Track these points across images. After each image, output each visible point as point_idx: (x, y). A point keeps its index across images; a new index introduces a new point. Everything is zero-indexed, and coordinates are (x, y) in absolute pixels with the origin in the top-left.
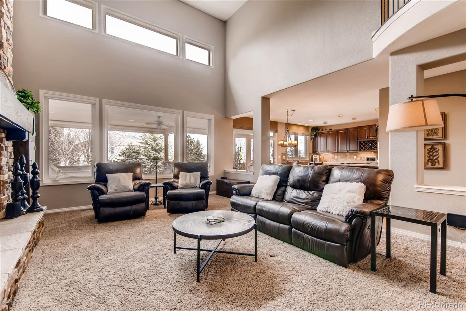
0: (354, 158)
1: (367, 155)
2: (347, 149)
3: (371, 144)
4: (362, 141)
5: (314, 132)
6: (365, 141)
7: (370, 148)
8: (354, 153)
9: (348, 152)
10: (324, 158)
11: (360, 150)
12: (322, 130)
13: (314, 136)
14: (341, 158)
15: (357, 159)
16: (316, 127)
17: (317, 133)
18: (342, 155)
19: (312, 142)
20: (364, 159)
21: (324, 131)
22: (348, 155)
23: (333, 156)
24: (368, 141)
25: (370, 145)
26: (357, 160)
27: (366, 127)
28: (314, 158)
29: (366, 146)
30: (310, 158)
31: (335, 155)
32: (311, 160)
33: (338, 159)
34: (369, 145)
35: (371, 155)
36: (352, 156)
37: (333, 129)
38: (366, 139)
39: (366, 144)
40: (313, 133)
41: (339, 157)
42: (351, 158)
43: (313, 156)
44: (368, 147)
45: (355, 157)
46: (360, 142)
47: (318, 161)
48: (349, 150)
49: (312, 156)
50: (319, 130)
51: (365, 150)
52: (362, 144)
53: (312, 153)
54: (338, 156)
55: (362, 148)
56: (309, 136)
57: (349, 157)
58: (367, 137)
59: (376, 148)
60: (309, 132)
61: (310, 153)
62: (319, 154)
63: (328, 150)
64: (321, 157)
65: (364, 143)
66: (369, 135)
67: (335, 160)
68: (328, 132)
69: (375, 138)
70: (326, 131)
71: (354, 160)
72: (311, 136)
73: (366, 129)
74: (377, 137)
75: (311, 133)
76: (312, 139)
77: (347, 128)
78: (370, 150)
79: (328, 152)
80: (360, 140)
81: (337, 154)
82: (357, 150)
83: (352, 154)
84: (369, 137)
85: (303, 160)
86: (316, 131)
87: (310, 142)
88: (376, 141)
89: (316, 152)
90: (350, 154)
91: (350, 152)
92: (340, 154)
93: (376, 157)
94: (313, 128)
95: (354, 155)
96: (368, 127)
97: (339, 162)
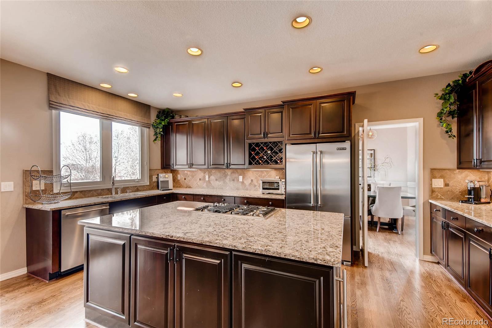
0: (240, 181)
2: (226, 162)
3: (272, 149)
4: (254, 144)
5: (163, 120)
6: (258, 143)
7: (268, 158)
8: (239, 171)
9: (227, 167)
10: (185, 179)
11: (250, 163)
12: (180, 118)
13: (161, 130)
14: (216, 180)
15: (245, 182)
16: (168, 109)
17: (168, 123)
18: (219, 175)
19: (159, 142)
20: (256, 184)
21: (184, 118)
22: (229, 173)
23: (203, 174)
24: (266, 143)
25: (269, 152)
26: (245, 184)
27: (260, 110)
28: (160, 179)
29: (261, 155)
30: (154, 179)
31: (205, 173)
32: (155, 184)
33: (212, 182)
34: (266, 152)
35: (272, 175)
36: (236, 175)
37: (201, 114)
38: (261, 138)
39: (262, 150)
40: (161, 123)
41: (212, 177)
42: (233, 180)
43: (161, 175)
44: (265, 157)
45: (241, 178)
46: (250, 145)
47: (169, 188)
48: (230, 163)
49: (158, 175)
50: (173, 117)
51: (260, 163)
52: (254, 150)
53: (160, 168)
54: (211, 175)
55: (254, 159)
56: (149, 128)
57: (230, 179)
58: (263, 133)
59: (281, 160)
60: (150, 119)
61: (151, 169)
62: (176, 170)
63: (191, 163)
64: (179, 177)
65: (257, 148)
66: (267, 131)
67: (205, 184)
68: (190, 122)
69: (278, 136)
70: (187, 119)
71: (240, 184)
72: (155, 129)
73: (261, 114)
74: (282, 133)
75: (155, 122)
76: (159, 136)
77: (226, 114)
78: (268, 163)
79: (190, 167)
80: (250, 141)
81: (209, 172)
82: (245, 164)
83: (235, 171)
84: (267, 135)
85: (131, 187)
86: (166, 118)
87: (155, 143)
88: (281, 142)
89: (168, 166)
90: (231, 171)
91: (232, 167)
92: (214, 171)
93: (281, 180)
94: (161, 112)
95: (239, 174)
96: (265, 110)
97: (213, 188)
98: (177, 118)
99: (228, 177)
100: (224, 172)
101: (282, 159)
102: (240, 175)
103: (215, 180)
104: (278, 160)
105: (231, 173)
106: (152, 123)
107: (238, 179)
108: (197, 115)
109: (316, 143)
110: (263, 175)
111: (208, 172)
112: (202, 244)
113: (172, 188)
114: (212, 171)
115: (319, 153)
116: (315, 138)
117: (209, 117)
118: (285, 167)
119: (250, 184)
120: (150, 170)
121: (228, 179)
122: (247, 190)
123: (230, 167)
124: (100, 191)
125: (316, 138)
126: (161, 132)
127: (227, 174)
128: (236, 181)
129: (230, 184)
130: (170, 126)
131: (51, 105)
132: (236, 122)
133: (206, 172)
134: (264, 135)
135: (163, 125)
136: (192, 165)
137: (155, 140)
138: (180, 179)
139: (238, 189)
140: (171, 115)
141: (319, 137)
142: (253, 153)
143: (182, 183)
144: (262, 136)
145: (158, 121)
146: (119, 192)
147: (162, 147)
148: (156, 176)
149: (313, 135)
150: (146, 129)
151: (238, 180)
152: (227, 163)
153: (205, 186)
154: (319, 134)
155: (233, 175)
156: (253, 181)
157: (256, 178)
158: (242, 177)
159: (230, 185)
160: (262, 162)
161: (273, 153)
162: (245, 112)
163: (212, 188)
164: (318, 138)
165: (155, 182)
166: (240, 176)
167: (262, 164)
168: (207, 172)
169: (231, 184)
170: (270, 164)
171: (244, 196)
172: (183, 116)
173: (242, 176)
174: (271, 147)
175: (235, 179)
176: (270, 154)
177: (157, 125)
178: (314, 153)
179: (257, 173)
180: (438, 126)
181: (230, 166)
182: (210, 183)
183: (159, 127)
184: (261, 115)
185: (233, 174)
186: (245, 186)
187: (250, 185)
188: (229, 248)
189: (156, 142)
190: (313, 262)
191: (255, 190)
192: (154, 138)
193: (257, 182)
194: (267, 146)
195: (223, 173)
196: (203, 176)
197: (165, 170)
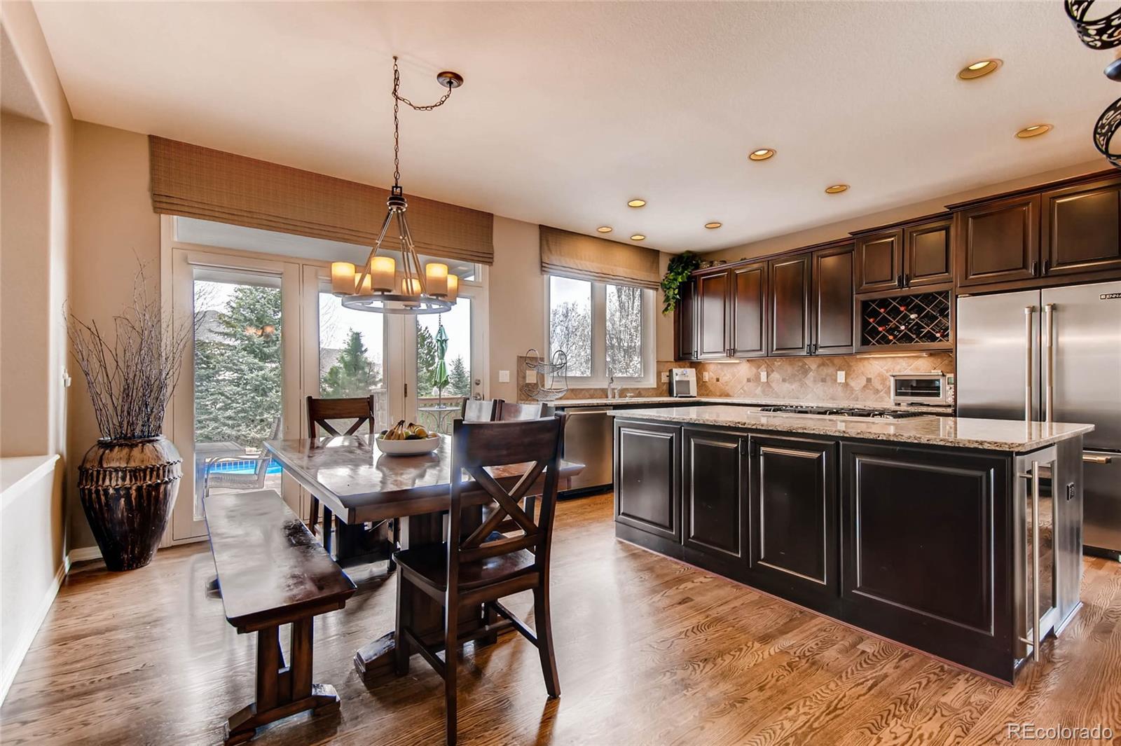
0: (839, 381)
1: (898, 367)
2: (807, 342)
3: (918, 310)
4: (873, 301)
5: (679, 274)
6: (886, 300)
7: (910, 330)
8: (837, 361)
9: (810, 354)
10: (718, 380)
11: (865, 342)
12: (711, 266)
13: (676, 291)
14: (784, 380)
15: (852, 384)
16: (689, 252)
17: (689, 278)
18: (789, 370)
19: (671, 313)
20: (880, 387)
21: (718, 266)
22: (814, 367)
23: (754, 370)
24: (904, 300)
25: (913, 316)
26: (852, 390)
27: (891, 231)
28: (676, 378)
29: (894, 323)
30: (665, 379)
31: (759, 367)
32: (665, 387)
33: (773, 385)
34: (906, 316)
35: (916, 365)
36: (830, 370)
37: (751, 254)
38: (893, 288)
39: (895, 312)
40: (676, 280)
41: (776, 376)
42: (823, 380)
43: (675, 371)
44: (903, 328)
45: (841, 376)
46: (865, 305)
47: (691, 394)
48: (816, 346)
49: (671, 371)
50: (697, 267)
51: (889, 342)
52: (875, 314)
53: (673, 360)
54: (773, 371)
55: (874, 332)
56: (657, 289)
57: (814, 377)
58: (897, 277)
59: (944, 332)
60: (659, 273)
61: (660, 360)
62: (701, 362)
63: (732, 348)
64: (707, 376)
65: (882, 310)
66: (907, 271)
67: (759, 388)
68: (730, 271)
69: (938, 280)
70: (724, 266)
71: (840, 389)
72: (665, 291)
73: (892, 239)
74: (947, 274)
75: (666, 277)
76: (672, 302)
77: (809, 247)
78: (911, 340)
79: (730, 356)
80: (863, 297)
81: (768, 365)
82: (852, 345)
83: (827, 362)
84: (908, 280)
85: (631, 389)
86: (684, 269)
87: (665, 315)
88: (945, 294)
89: (687, 356)
90: (818, 360)
91: (820, 351)
92: (779, 363)
93: (943, 375)
94: (676, 260)
95: (837, 368)
96: (903, 229)
97: (778, 396)
98: (705, 268)
99: (811, 373)
100: (800, 364)
101: (948, 329)
102: (840, 369)
103: (781, 380)
104: (937, 333)
105: (819, 367)
106: (661, 281)
107: (834, 377)
108: (743, 257)
109: (1040, 288)
111: (766, 365)
112: (791, 432)
113: (696, 395)
114: (774, 364)
115: (1047, 309)
116: (1038, 276)
117: (770, 258)
118: (953, 347)
119: (864, 387)
120: (657, 362)
121: (812, 379)
122: (857, 400)
123: (817, 353)
124: (592, 391)
125: (1042, 275)
126: (676, 295)
127: (809, 367)
128: (829, 383)
129: (817, 389)
130: (693, 283)
131: (543, 269)
132: (830, 262)
133: (761, 367)
134: (900, 281)
135: (680, 283)
136: (735, 351)
137: (666, 309)
138: (707, 380)
139: (834, 399)
140: (694, 262)
141: (1049, 274)
142: (871, 320)
143: (711, 388)
144: (896, 283)
145: (671, 276)
146: (617, 395)
147: (677, 321)
148: (668, 374)
149: (1032, 271)
150: (651, 291)
151: (836, 380)
152: (809, 346)
153: (761, 394)
154: (1049, 265)
155: (822, 370)
156: (873, 381)
157: (880, 373)
158: (843, 373)
159: (815, 390)
160: (894, 338)
161: (923, 317)
162: (854, 239)
163: (776, 398)
164: (1047, 276)
165: (665, 383)
166: (839, 372)
167: (894, 343)
168: (763, 366)
169: (819, 389)
170: (915, 343)
172: (716, 262)
173: (843, 370)
174: (917, 306)
175: (828, 378)
176: (917, 320)
177: (670, 283)
178: (1033, 310)
179: (882, 363)
181: (816, 349)
182: (771, 387)
183: (673, 286)
184: (893, 241)
185: (822, 367)
187: (865, 390)
188: (835, 434)
189: (666, 313)
190: (977, 446)
191: (876, 401)
192: (664, 307)
193: (881, 384)
194: (907, 305)
195: (799, 366)
196: (754, 373)
197: (681, 363)
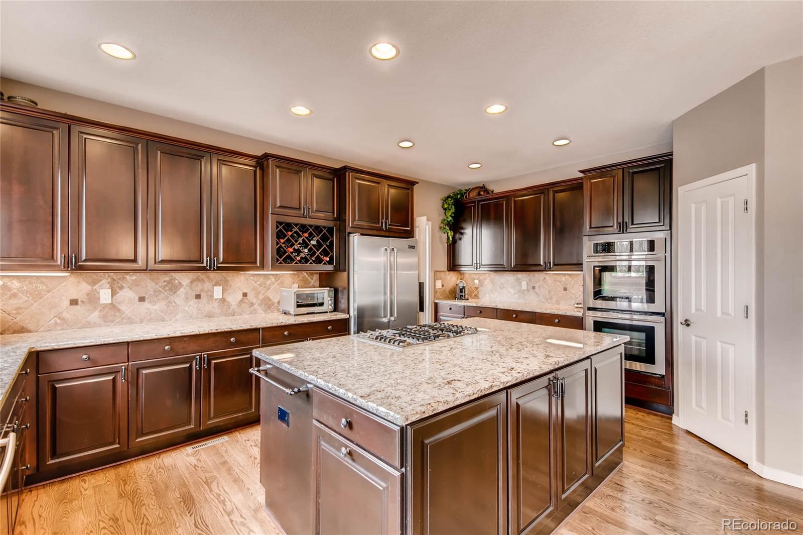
0: (215, 297)
14: (141, 299)
15: (229, 299)
18: (150, 285)
22: (185, 281)
31: (95, 282)
33: (123, 307)
36: (207, 285)
38: (300, 216)
41: (126, 294)
42: (198, 297)
45: (218, 292)
54: (121, 288)
55: (281, 252)
57: (186, 294)
58: (303, 208)
65: (288, 233)
67: (97, 313)
69: (328, 217)
71: (216, 304)
80: (279, 219)
81: (113, 280)
83: (202, 276)
88: (328, 228)
92: (134, 279)
95: (214, 283)
97: (131, 321)
99: (182, 290)
100: (168, 279)
102: (217, 284)
103: (136, 299)
105: (191, 282)
107: (209, 293)
110: (269, 282)
111: (109, 280)
114: (123, 280)
119: (240, 301)
121: (182, 296)
122: (234, 315)
127: (179, 283)
128: (204, 298)
129: (189, 307)
133: (99, 282)
139: (210, 316)
142: (279, 241)
144: (303, 213)
151: (212, 296)
155: (197, 284)
156: (248, 295)
157: (254, 289)
158: (221, 288)
159: (186, 308)
166: (215, 288)
168: (103, 282)
169: (192, 307)
170: (310, 264)
171: (282, 324)
173: (220, 286)
175: (204, 294)
179: (256, 279)
180: (438, 232)
182: (119, 310)
186: (229, 306)
187: (241, 305)
191: (251, 313)
195: (165, 282)
196: (85, 291)
